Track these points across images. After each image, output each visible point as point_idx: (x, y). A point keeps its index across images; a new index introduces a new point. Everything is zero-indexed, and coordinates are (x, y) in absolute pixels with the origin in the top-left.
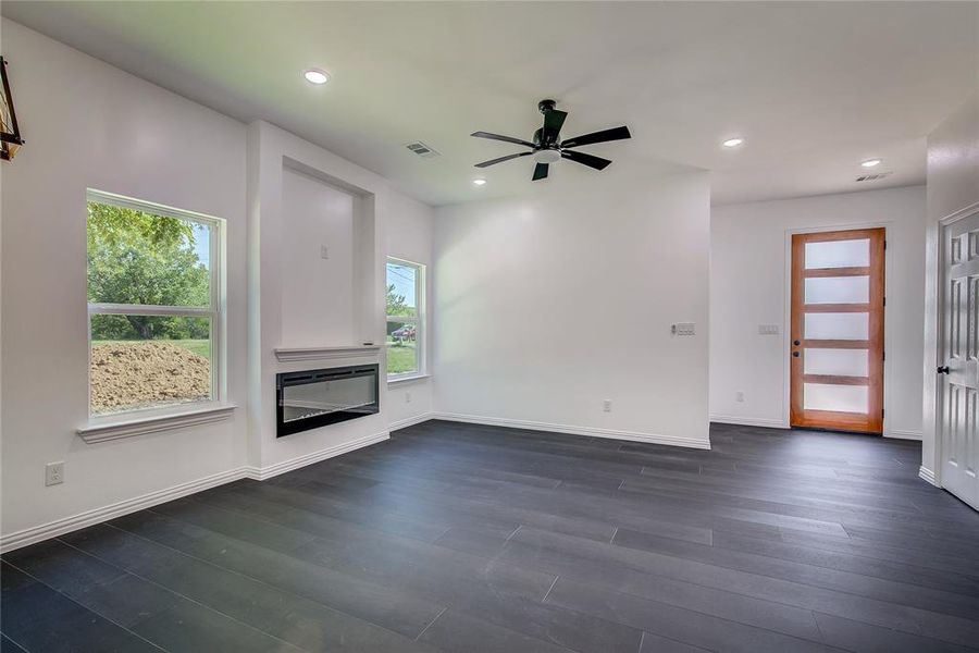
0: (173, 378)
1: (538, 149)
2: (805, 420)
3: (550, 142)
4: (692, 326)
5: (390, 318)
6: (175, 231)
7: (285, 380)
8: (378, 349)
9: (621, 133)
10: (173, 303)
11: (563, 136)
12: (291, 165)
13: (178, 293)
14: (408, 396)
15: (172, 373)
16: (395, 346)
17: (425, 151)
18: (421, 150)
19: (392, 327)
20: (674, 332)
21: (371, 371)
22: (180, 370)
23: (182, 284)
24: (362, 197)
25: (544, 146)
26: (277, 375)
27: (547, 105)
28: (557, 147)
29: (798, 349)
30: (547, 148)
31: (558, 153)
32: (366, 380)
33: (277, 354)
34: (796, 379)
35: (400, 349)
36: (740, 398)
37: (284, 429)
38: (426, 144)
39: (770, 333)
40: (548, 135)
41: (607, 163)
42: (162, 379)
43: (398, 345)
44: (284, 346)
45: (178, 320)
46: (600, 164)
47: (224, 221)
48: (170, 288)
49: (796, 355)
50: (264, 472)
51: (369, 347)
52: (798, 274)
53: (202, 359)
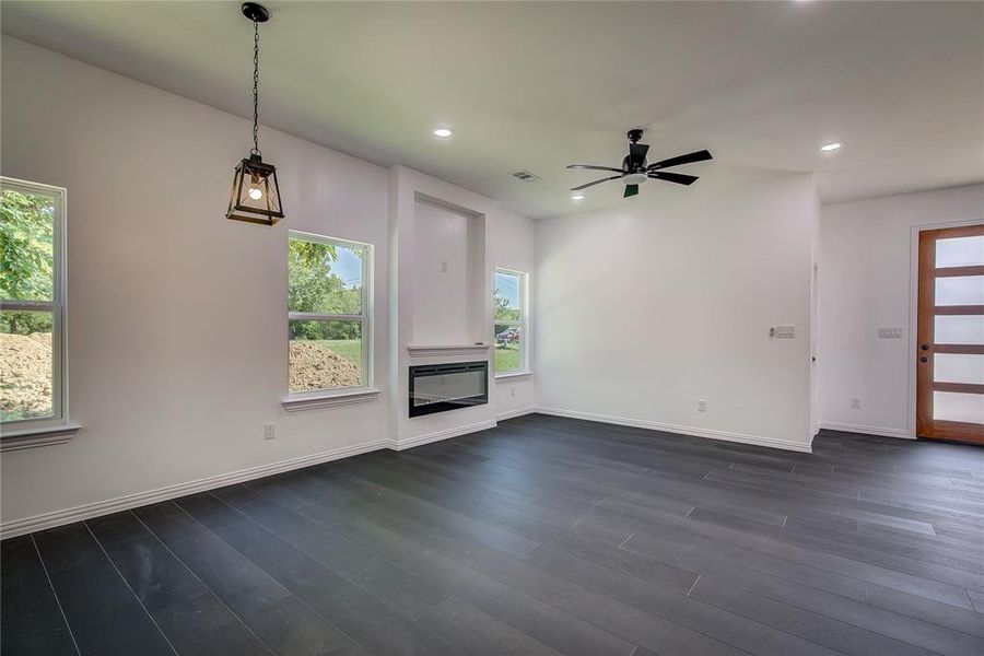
0: (317, 372)
1: (626, 173)
2: (934, 431)
3: (637, 167)
4: (792, 328)
5: (497, 322)
6: (323, 250)
7: (415, 372)
8: (487, 348)
9: (704, 155)
10: (310, 310)
11: (650, 160)
12: (421, 198)
13: (314, 300)
14: (513, 391)
15: (317, 368)
16: (500, 348)
17: (528, 176)
18: (524, 176)
19: (499, 329)
20: (772, 335)
21: (482, 366)
22: (322, 365)
23: (318, 292)
24: (475, 218)
25: (632, 171)
26: (410, 368)
27: (635, 134)
28: (643, 170)
29: (925, 354)
30: (635, 172)
31: (645, 175)
32: (477, 374)
33: (410, 350)
34: (925, 387)
35: (505, 351)
36: (856, 404)
37: (415, 411)
38: (530, 171)
39: (892, 337)
40: (636, 160)
41: (694, 179)
42: (309, 372)
43: (503, 348)
44: (415, 344)
45: (314, 323)
46: (687, 180)
47: (372, 246)
48: (309, 296)
49: (924, 360)
50: (401, 444)
51: (480, 347)
52: (927, 273)
53: (339, 357)
